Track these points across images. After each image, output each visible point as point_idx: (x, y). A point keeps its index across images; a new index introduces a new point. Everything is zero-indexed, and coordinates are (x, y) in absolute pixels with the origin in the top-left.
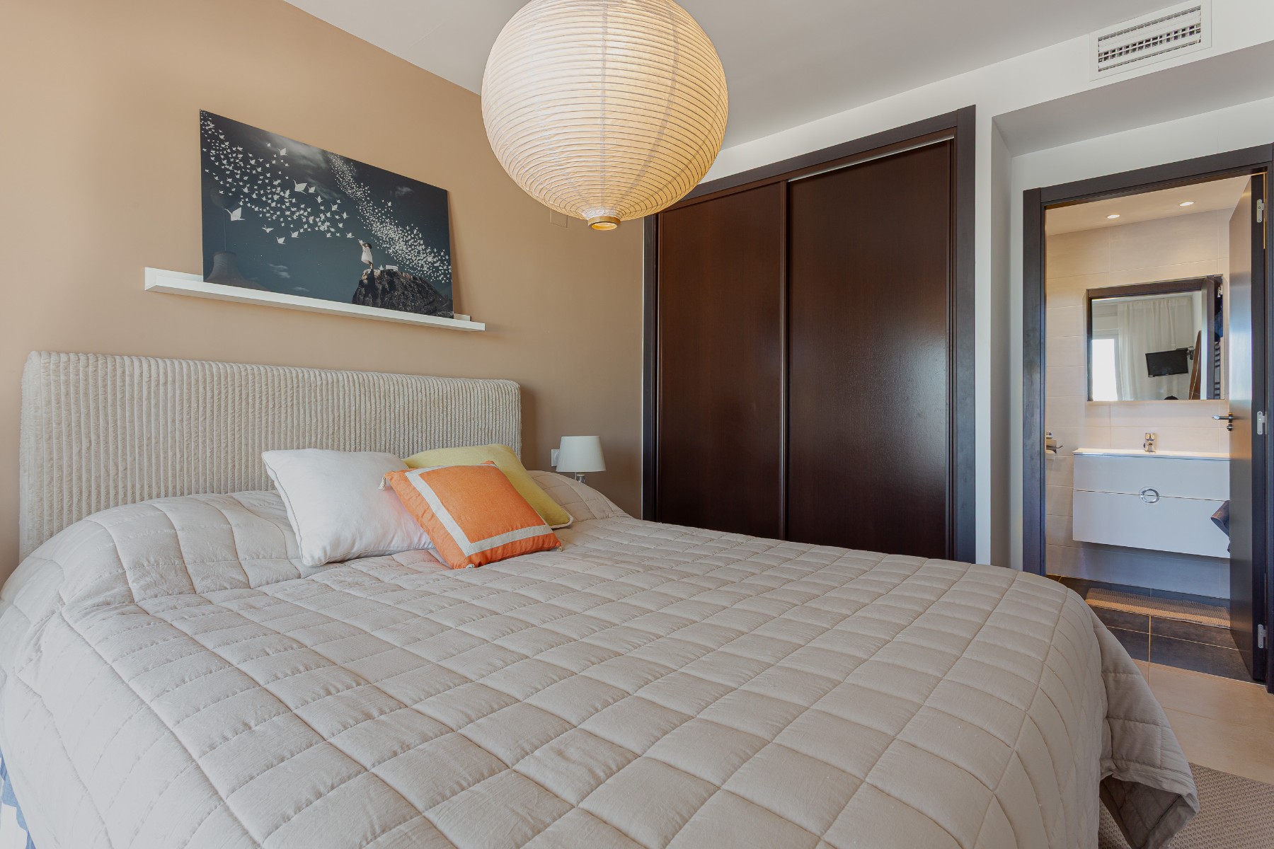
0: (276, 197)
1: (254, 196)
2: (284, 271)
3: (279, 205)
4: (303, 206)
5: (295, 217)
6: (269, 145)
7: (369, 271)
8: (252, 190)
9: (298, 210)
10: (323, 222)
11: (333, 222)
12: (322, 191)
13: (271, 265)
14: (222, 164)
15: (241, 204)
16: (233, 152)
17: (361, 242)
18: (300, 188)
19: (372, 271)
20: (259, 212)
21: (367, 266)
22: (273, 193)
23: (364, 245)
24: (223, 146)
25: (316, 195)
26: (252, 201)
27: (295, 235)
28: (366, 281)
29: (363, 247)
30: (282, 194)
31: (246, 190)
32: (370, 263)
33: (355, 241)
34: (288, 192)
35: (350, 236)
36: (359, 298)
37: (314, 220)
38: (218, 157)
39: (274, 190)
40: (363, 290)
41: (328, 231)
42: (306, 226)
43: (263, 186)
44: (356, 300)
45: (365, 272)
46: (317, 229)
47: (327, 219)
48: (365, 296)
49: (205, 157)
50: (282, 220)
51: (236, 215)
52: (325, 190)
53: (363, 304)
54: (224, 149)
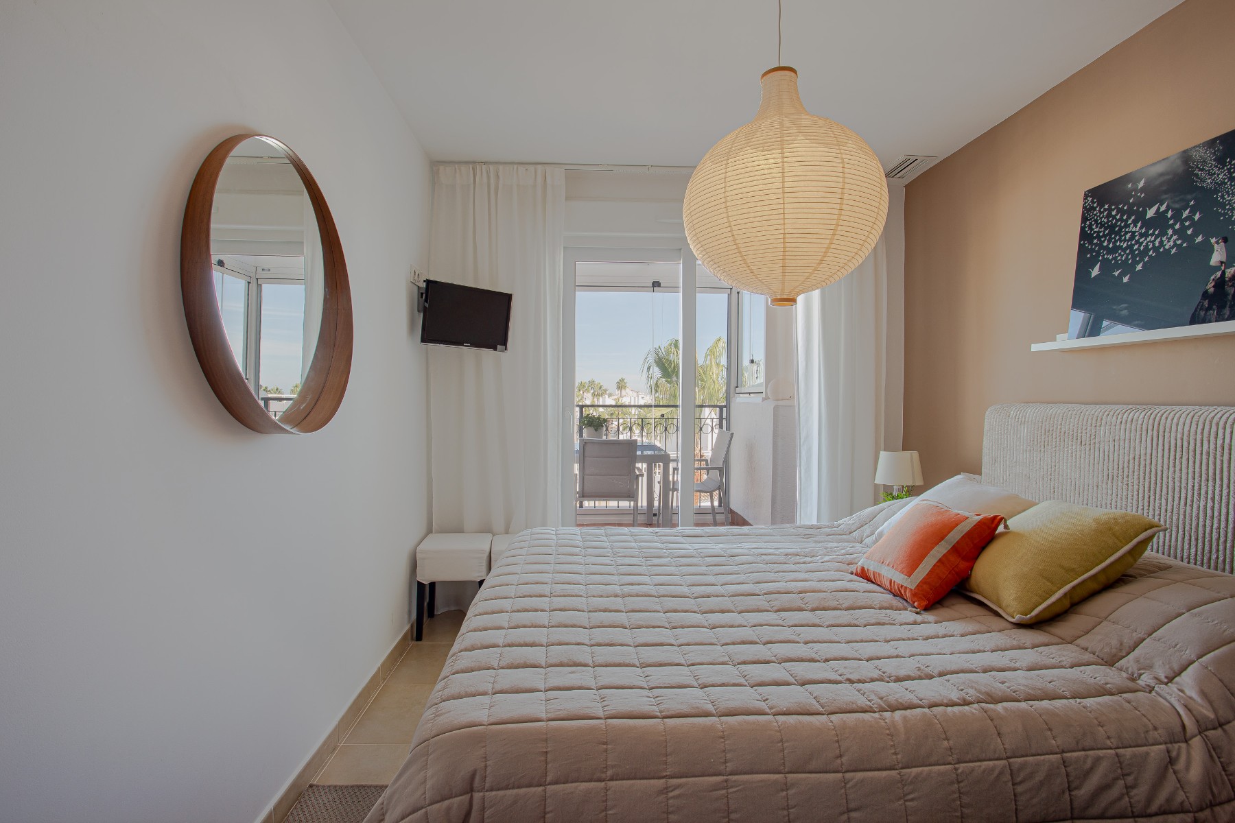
0: (1128, 236)
1: (1111, 246)
2: (1126, 308)
3: (1129, 243)
4: (1151, 232)
5: (1142, 248)
6: (1130, 186)
7: (1219, 274)
8: (1109, 241)
9: (1146, 239)
10: (1169, 239)
11: (1181, 233)
12: (1175, 202)
13: (1115, 307)
14: (1092, 230)
15: (1100, 258)
16: (1101, 213)
17: (1213, 240)
18: (1151, 213)
19: (1224, 273)
20: (1113, 259)
21: (1216, 269)
22: (1126, 233)
23: (1217, 243)
24: (1095, 213)
25: (1166, 211)
26: (1110, 251)
27: (1139, 267)
28: (1212, 290)
29: (1216, 246)
30: (1134, 229)
31: (1105, 244)
32: (1222, 262)
33: (1206, 242)
34: (1139, 225)
35: (1199, 239)
36: (1199, 314)
37: (1161, 242)
38: (1090, 226)
39: (1127, 230)
40: (1206, 303)
41: (1175, 245)
42: (1151, 253)
43: (1118, 233)
44: (1195, 320)
45: (1212, 277)
46: (1161, 250)
47: (1175, 232)
48: (1210, 308)
49: (1082, 229)
50: (1130, 257)
51: (1095, 272)
52: (1177, 199)
53: (1204, 321)
54: (1096, 215)
